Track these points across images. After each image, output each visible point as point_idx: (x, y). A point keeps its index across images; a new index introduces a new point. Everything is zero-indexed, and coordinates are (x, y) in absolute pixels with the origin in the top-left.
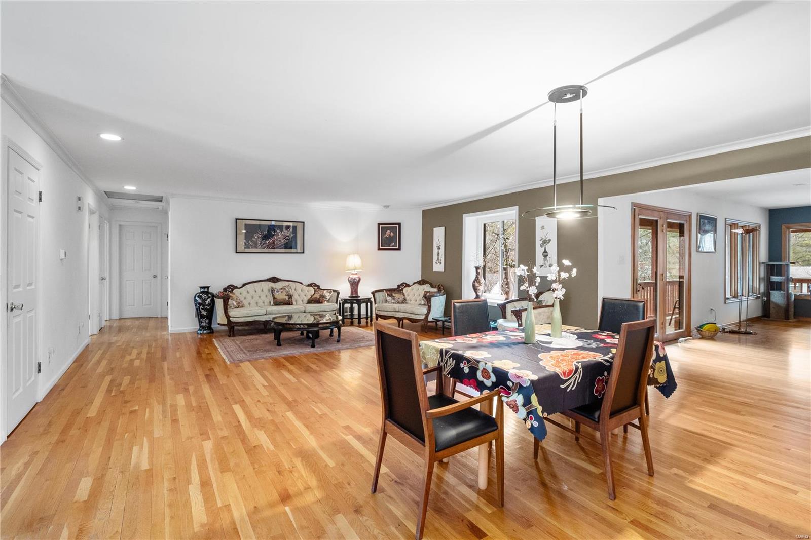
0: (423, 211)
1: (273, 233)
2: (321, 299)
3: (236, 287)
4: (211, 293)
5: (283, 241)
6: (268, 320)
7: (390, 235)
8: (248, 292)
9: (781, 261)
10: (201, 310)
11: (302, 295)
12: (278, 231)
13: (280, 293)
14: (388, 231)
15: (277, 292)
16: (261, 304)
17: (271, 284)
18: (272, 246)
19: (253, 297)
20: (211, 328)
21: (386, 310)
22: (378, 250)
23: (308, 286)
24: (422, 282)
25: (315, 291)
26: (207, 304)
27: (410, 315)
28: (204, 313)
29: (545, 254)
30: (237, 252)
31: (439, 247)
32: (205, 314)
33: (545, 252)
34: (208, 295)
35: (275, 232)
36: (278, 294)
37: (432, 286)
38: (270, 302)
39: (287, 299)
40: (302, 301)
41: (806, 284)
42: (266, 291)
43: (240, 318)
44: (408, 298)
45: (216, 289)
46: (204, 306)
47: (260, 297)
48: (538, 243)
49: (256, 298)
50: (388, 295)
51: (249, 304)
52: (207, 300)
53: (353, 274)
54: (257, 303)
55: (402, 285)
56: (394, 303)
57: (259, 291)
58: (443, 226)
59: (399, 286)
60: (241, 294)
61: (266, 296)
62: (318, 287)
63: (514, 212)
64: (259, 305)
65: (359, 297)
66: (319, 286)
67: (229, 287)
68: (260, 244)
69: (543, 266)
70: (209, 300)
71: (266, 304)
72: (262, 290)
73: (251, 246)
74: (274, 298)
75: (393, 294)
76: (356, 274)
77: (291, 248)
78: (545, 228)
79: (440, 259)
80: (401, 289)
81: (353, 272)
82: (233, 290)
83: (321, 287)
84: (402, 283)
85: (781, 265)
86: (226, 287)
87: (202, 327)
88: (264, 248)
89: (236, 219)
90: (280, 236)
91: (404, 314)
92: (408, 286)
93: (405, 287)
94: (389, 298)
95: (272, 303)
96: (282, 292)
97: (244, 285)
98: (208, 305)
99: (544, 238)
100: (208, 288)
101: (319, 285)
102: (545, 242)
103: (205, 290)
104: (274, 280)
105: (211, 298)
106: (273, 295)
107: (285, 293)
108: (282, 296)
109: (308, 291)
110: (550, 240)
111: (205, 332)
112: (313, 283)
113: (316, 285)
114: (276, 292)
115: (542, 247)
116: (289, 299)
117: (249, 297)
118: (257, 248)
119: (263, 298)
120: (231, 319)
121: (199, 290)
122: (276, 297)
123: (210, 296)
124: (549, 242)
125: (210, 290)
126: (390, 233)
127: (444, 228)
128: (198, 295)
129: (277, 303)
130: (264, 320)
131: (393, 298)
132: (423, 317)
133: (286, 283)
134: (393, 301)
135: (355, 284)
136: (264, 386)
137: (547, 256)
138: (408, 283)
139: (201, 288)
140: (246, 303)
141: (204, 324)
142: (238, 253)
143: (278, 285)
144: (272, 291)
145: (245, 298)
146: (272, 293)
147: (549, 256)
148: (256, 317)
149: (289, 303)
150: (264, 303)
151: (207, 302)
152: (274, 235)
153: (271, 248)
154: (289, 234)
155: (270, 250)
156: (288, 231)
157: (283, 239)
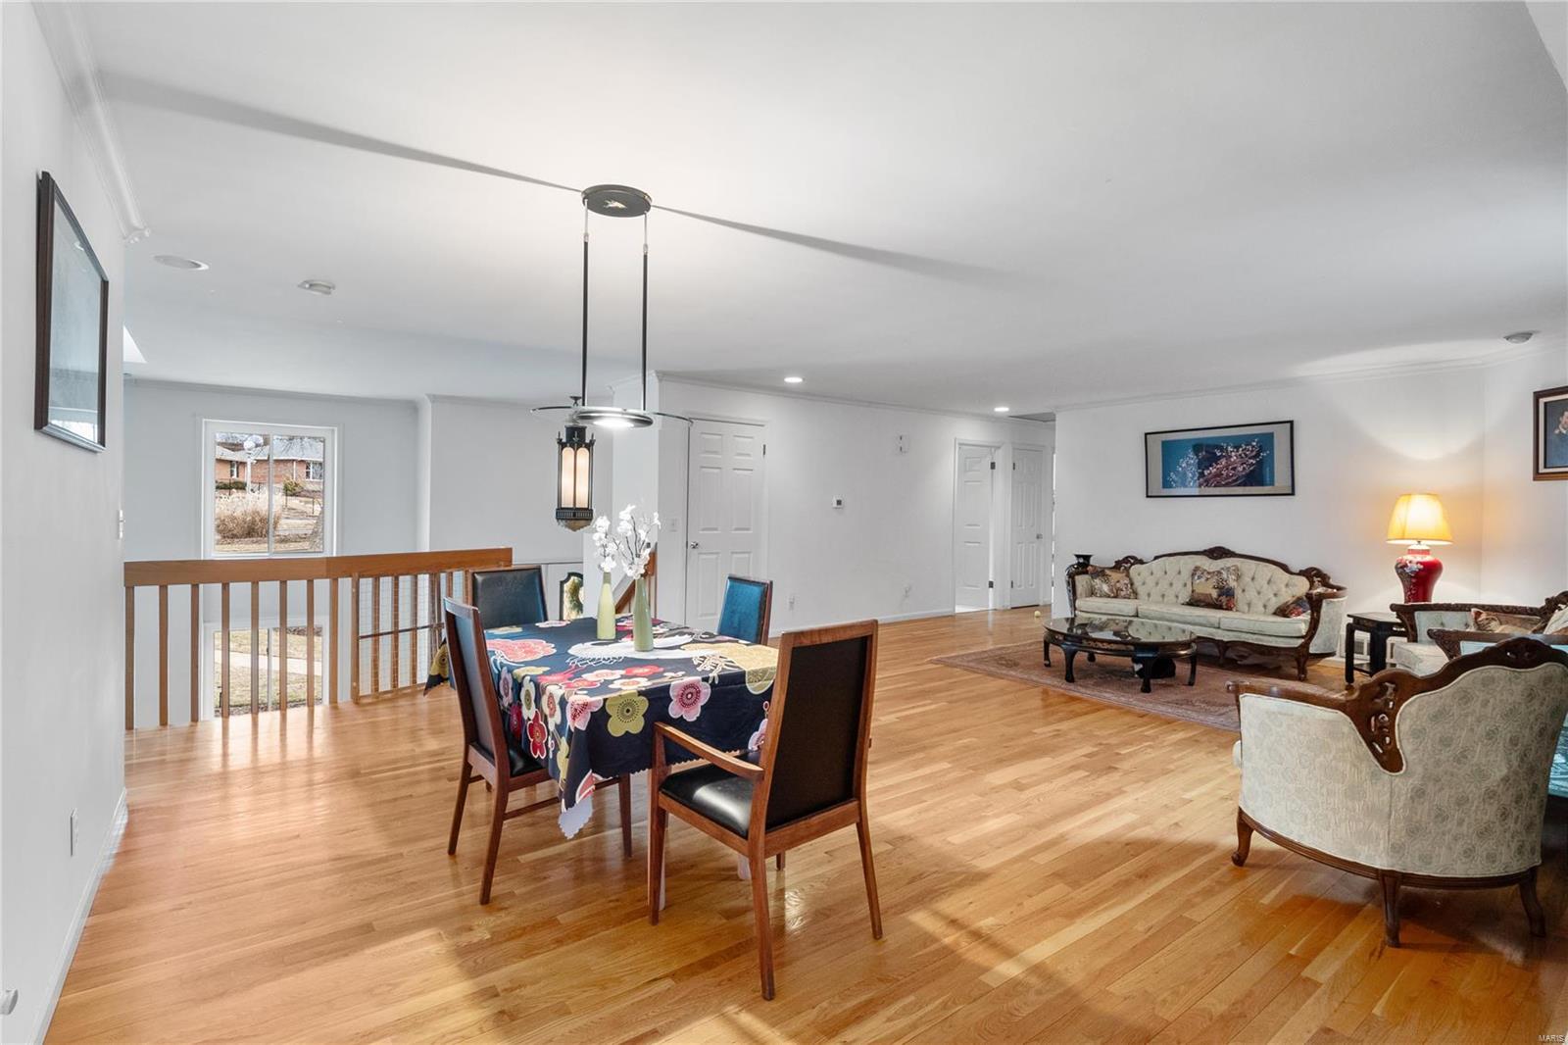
1: (1219, 454)
3: (1140, 561)
5: (1240, 469)
8: (1152, 574)
11: (1267, 591)
12: (1230, 449)
15: (1199, 577)
17: (1204, 562)
18: (1218, 481)
22: (1533, 477)
23: (1300, 574)
30: (1147, 497)
35: (1222, 451)
38: (1185, 599)
39: (1218, 596)
40: (1265, 606)
42: (1186, 573)
47: (1171, 584)
49: (1164, 585)
51: (1148, 594)
53: (1412, 552)
54: (1163, 595)
57: (1172, 573)
60: (1139, 574)
61: (1184, 585)
64: (1166, 599)
67: (1125, 559)
68: (1192, 478)
71: (1181, 600)
73: (1175, 482)
74: (1193, 590)
76: (1426, 552)
77: (1261, 483)
81: (1416, 546)
82: (1132, 564)
86: (1121, 559)
88: (1200, 486)
89: (1147, 433)
90: (1233, 461)
95: (1188, 600)
97: (1154, 558)
100: (1089, 557)
101: (1329, 574)
103: (1084, 561)
104: (1218, 553)
106: (1193, 584)
107: (1215, 582)
108: (1204, 587)
109: (1294, 586)
112: (1315, 569)
113: (1317, 574)
118: (1185, 486)
119: (1178, 586)
121: (1074, 561)
122: (1196, 589)
125: (1092, 562)
128: (1072, 566)
129: (1195, 601)
140: (1141, 590)
142: (1151, 497)
143: (1215, 565)
145: (1144, 583)
146: (1192, 580)
150: (1177, 596)
152: (1220, 458)
153: (1215, 486)
154: (1254, 453)
155: (1211, 489)
156: (1253, 447)
157: (1242, 464)
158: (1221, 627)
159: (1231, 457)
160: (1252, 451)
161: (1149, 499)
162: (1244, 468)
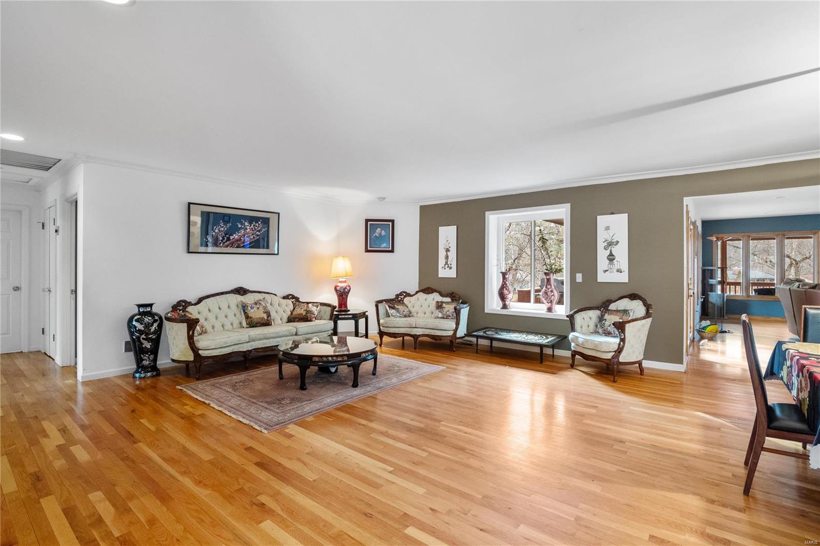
0: (421, 207)
1: (240, 226)
2: (308, 315)
3: (190, 304)
4: (157, 314)
5: (252, 237)
6: (250, 349)
7: (380, 234)
8: (210, 310)
9: (712, 266)
10: (142, 341)
11: (281, 310)
12: (246, 224)
13: (255, 309)
14: (378, 229)
15: (252, 308)
16: (228, 326)
17: (239, 298)
18: (239, 244)
19: (217, 318)
20: (156, 367)
21: (397, 326)
22: (366, 252)
23: (284, 298)
24: (427, 290)
25: (294, 305)
26: (152, 331)
27: (431, 331)
28: (147, 345)
29: (611, 258)
30: (189, 252)
31: (447, 249)
32: (149, 347)
33: (611, 254)
34: (153, 317)
35: (242, 225)
36: (252, 311)
37: (442, 295)
38: (241, 323)
39: (266, 318)
41: (734, 286)
42: (234, 307)
43: (214, 351)
44: (413, 310)
45: (161, 307)
46: (147, 334)
47: (226, 316)
48: (601, 245)
49: (222, 318)
50: (389, 307)
51: (213, 327)
52: (152, 325)
54: (223, 326)
55: (401, 294)
56: (400, 317)
57: (224, 307)
58: (455, 225)
59: (397, 296)
60: (199, 314)
61: (235, 315)
62: (297, 299)
63: (564, 209)
64: (226, 328)
65: (349, 311)
66: (299, 298)
67: (179, 303)
68: (222, 240)
69: (607, 270)
70: (155, 325)
71: (235, 326)
72: (229, 307)
73: (210, 243)
74: (247, 317)
75: (396, 306)
76: (345, 282)
77: (262, 247)
78: (610, 228)
79: (449, 263)
80: (399, 299)
81: (341, 279)
82: (185, 308)
83: (300, 300)
84: (401, 292)
85: (712, 270)
86: (175, 303)
87: (140, 367)
88: (227, 246)
89: (189, 204)
90: (248, 232)
91: (424, 330)
92: (408, 295)
93: (405, 297)
94: (391, 311)
95: (244, 324)
96: (258, 308)
97: (200, 300)
98: (154, 333)
99: (610, 240)
100: (151, 305)
102: (610, 244)
103: (145, 310)
104: (241, 291)
105: (158, 322)
106: (245, 313)
107: (261, 309)
108: (257, 314)
109: (286, 306)
110: (617, 242)
111: (149, 374)
112: (291, 295)
113: (293, 297)
114: (250, 308)
115: (606, 250)
116: (268, 317)
117: (211, 316)
118: (217, 246)
119: (231, 317)
120: (200, 352)
121: (136, 311)
122: (250, 315)
123: (156, 318)
124: (617, 244)
125: (155, 309)
126: (381, 231)
127: (456, 226)
128: (136, 318)
129: (252, 324)
130: (245, 350)
131: (397, 310)
132: (451, 333)
133: (260, 296)
134: (398, 315)
135: (343, 295)
136: (390, 472)
137: (614, 259)
138: (408, 292)
139: (140, 306)
141: (146, 363)
142: (192, 253)
143: (249, 299)
144: (244, 307)
145: (206, 319)
146: (244, 311)
147: (616, 260)
148: (234, 347)
149: (267, 323)
150: (232, 324)
151: (153, 329)
152: (240, 229)
153: (237, 247)
154: (259, 228)
155: (234, 249)
156: (259, 224)
157: (253, 234)
158: (299, 334)
159: (247, 229)
160: (259, 227)
161: (189, 254)
162: (254, 237)
